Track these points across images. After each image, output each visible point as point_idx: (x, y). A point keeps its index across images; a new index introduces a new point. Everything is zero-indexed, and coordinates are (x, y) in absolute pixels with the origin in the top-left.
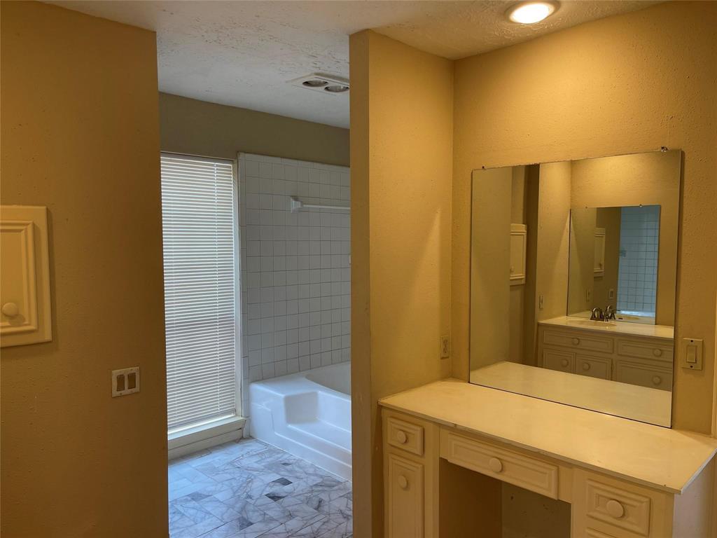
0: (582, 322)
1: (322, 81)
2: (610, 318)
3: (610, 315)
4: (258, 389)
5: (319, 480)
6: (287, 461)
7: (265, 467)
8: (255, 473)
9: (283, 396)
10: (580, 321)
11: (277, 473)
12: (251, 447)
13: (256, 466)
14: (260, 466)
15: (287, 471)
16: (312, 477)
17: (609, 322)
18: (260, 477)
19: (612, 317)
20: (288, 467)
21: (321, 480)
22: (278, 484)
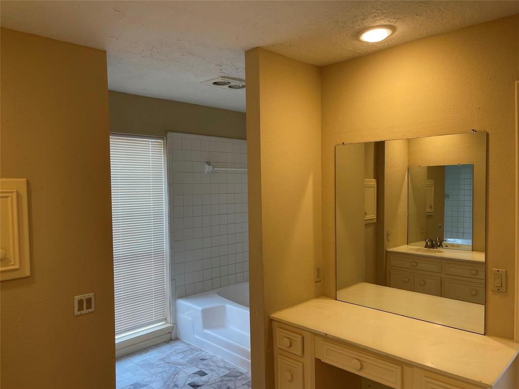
0: (418, 250)
1: (226, 81)
2: (439, 246)
3: (439, 244)
4: (183, 303)
5: (227, 372)
6: (203, 358)
7: (187, 361)
8: (180, 367)
9: (200, 308)
10: (416, 248)
11: (197, 367)
12: (178, 346)
13: (181, 361)
14: (184, 361)
15: (204, 364)
16: (222, 370)
17: (439, 249)
18: (184, 370)
19: (441, 245)
20: (205, 362)
21: (229, 371)
22: (197, 375)
